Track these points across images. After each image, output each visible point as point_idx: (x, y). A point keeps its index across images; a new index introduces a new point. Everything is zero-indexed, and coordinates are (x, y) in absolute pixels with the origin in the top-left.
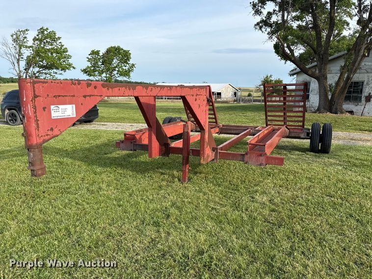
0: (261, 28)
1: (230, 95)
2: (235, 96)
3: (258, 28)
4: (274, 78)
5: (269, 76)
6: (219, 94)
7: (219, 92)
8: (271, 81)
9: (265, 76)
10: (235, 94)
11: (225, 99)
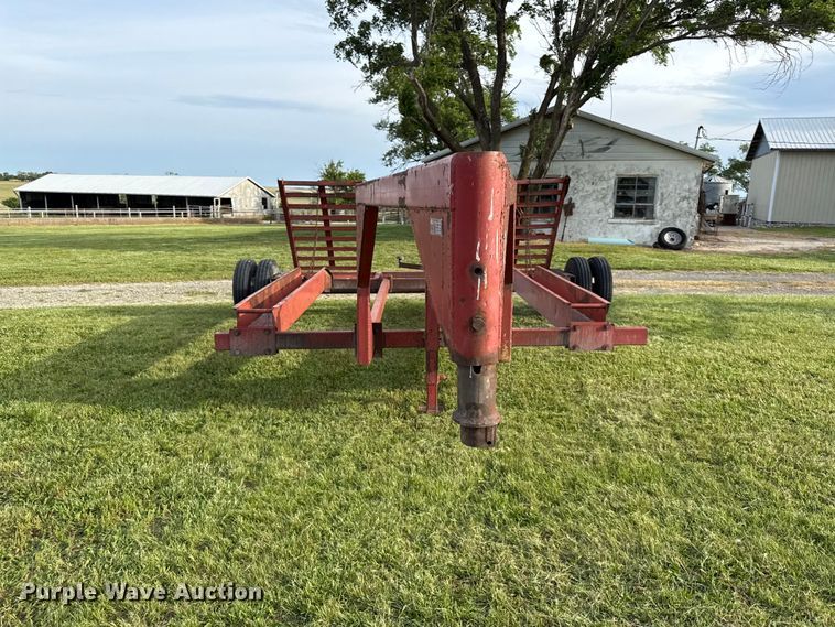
0: (349, 54)
1: (253, 204)
2: (266, 208)
3: (343, 55)
4: (347, 169)
5: (336, 163)
6: (226, 202)
7: (226, 196)
8: (341, 174)
9: (328, 164)
10: (264, 201)
11: (242, 214)
